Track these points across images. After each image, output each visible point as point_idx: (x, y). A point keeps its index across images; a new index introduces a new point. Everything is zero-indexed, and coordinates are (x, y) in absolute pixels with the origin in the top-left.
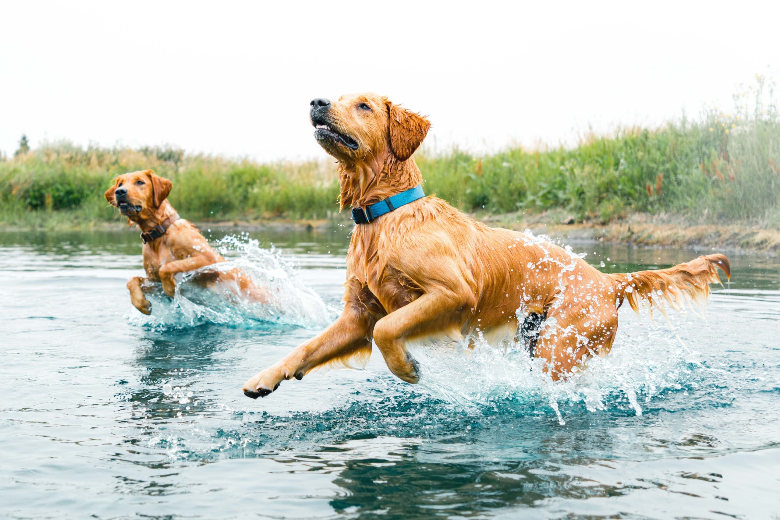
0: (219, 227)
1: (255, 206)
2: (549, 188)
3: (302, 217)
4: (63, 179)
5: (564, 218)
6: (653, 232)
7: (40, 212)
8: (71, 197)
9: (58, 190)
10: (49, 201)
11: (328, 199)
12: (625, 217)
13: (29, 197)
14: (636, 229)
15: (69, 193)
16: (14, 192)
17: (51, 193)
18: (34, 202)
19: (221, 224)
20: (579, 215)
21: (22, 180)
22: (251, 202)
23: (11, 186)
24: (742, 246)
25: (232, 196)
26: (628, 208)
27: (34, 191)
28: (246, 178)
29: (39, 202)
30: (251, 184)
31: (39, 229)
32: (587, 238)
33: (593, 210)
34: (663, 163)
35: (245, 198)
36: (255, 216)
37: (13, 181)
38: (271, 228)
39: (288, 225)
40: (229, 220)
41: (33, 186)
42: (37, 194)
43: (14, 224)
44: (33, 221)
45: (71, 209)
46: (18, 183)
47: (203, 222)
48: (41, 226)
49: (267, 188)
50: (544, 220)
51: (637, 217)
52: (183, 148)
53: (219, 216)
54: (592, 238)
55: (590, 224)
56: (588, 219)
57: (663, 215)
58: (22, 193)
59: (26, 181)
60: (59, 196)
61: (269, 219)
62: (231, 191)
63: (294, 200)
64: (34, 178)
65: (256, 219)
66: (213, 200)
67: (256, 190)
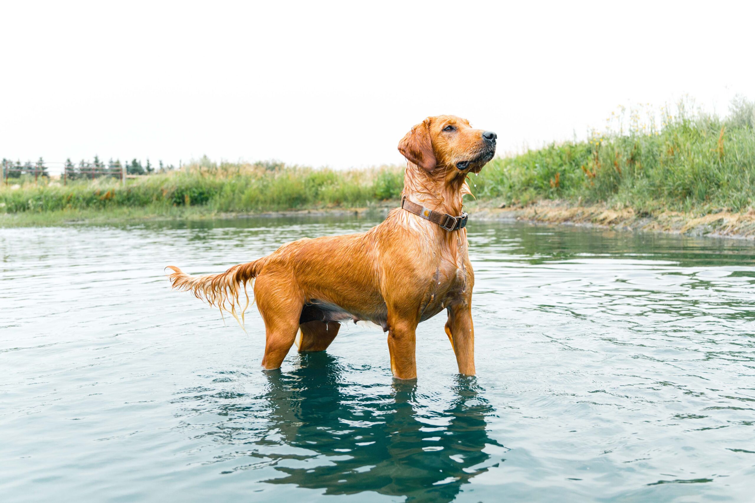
0: (298, 214)
1: (323, 199)
2: (494, 185)
3: (352, 206)
4: (198, 185)
5: (500, 204)
6: (548, 213)
7: (181, 207)
8: (202, 196)
9: (194, 192)
10: (188, 200)
11: (369, 194)
12: (536, 203)
13: (175, 197)
14: (539, 210)
15: (201, 194)
16: (164, 194)
17: (189, 195)
18: (178, 200)
19: (300, 212)
20: (508, 202)
21: (170, 186)
22: (320, 197)
23: (162, 190)
24: (592, 222)
25: (308, 193)
26: (539, 197)
27: (178, 193)
28: (318, 181)
29: (181, 201)
30: (320, 185)
31: (178, 219)
32: (511, 218)
33: (517, 198)
34: (561, 165)
35: (317, 194)
36: (322, 206)
37: (164, 186)
38: (332, 214)
39: (343, 212)
40: (305, 209)
41: (177, 190)
42: (180, 195)
43: (162, 215)
44: (174, 213)
45: (202, 204)
46: (167, 188)
47: (289, 211)
48: (180, 216)
49: (331, 188)
50: (489, 206)
51: (541, 202)
52: (284, 162)
53: (298, 207)
54: (513, 217)
55: (515, 207)
56: (514, 204)
57: (557, 201)
58: (170, 195)
59: (173, 187)
60: (194, 196)
61: (331, 208)
62: (307, 190)
63: (347, 195)
64: (178, 185)
65: (323, 208)
66: (295, 196)
67: (324, 189)
